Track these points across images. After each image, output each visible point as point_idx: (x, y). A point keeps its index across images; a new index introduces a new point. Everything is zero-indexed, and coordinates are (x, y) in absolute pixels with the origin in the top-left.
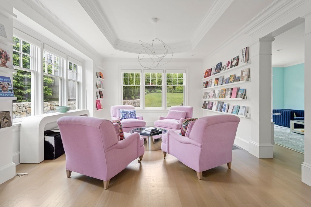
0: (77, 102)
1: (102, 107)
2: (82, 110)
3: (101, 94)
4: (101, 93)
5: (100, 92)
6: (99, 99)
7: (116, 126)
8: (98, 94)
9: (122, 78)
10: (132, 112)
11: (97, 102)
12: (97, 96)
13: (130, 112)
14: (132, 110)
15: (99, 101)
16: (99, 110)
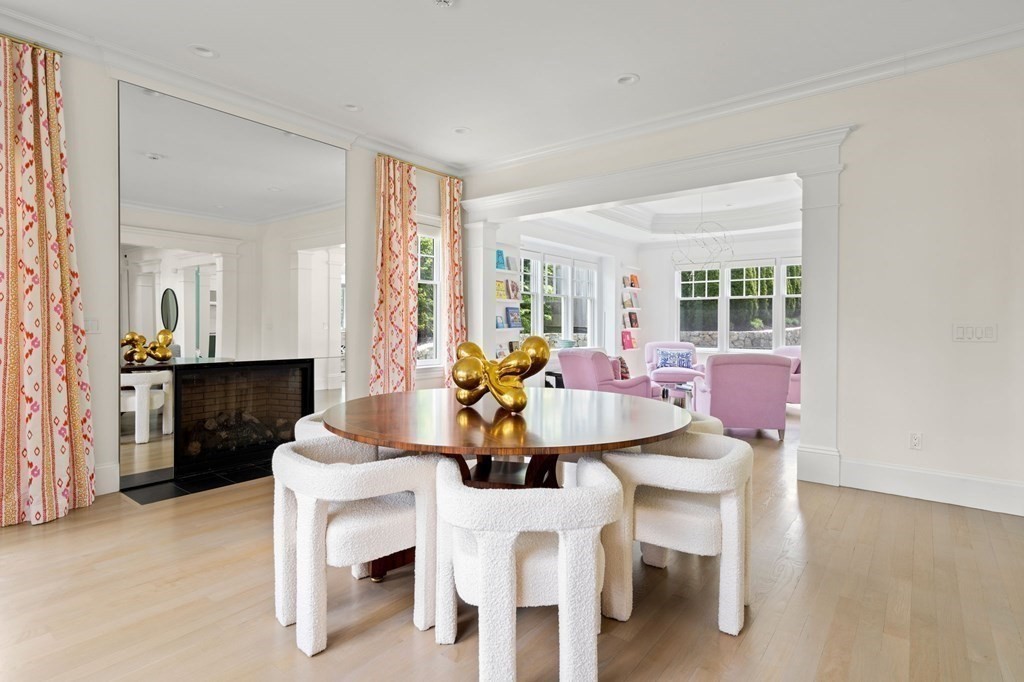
0: (588, 335)
1: (634, 345)
2: (596, 346)
3: (633, 319)
4: (633, 317)
5: (630, 314)
6: (629, 329)
7: (614, 364)
8: (627, 319)
9: (678, 282)
10: (682, 356)
11: (624, 334)
12: (624, 324)
13: (679, 355)
14: (684, 351)
15: (629, 333)
16: (628, 350)
